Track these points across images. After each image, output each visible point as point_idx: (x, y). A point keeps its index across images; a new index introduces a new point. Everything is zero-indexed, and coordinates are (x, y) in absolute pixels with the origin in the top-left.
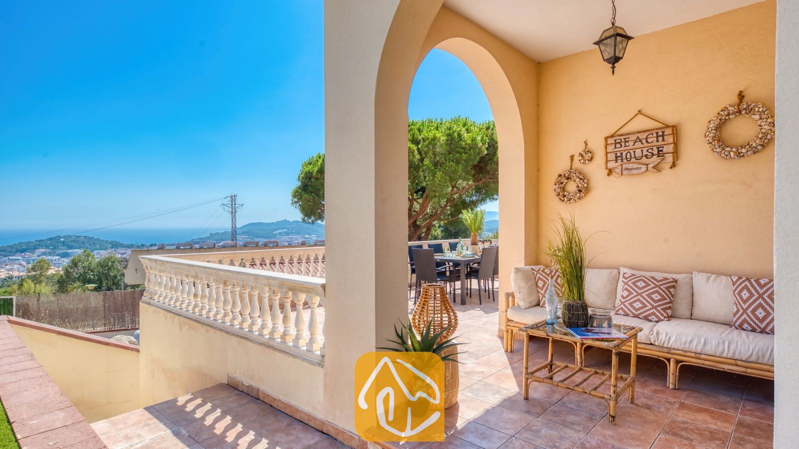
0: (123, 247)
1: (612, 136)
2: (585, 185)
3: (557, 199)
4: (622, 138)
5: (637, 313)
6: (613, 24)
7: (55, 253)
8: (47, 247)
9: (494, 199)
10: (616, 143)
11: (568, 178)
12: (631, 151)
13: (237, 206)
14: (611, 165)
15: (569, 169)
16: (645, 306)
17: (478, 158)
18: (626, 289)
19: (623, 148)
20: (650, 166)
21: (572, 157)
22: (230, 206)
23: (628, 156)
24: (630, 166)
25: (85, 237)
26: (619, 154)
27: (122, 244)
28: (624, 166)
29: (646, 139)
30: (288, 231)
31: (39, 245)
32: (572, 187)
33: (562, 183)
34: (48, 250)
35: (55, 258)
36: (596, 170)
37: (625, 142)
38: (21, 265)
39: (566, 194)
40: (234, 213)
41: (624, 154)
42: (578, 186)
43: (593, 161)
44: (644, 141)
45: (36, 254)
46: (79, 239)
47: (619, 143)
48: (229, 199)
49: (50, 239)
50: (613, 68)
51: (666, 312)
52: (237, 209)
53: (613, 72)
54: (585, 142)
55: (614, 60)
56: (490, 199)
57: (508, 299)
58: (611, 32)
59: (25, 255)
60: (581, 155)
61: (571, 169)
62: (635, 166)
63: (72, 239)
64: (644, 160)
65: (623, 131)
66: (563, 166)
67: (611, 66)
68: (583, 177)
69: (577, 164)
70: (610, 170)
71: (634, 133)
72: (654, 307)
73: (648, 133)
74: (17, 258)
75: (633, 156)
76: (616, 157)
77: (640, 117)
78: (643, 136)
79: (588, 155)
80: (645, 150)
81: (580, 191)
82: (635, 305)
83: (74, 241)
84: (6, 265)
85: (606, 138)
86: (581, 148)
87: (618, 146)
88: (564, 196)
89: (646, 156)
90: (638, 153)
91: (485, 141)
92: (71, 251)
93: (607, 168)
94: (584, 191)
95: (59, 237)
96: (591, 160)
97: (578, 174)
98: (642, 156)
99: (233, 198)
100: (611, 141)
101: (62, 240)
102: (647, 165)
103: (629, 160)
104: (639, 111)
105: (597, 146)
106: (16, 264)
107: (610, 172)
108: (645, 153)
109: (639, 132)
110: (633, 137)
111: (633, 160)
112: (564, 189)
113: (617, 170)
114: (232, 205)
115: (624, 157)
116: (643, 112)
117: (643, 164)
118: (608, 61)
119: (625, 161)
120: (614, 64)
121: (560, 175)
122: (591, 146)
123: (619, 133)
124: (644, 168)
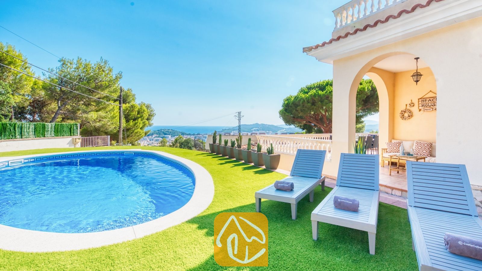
0: (186, 135)
1: (421, 99)
2: (411, 114)
3: (401, 119)
4: (424, 99)
5: (419, 150)
6: (417, 71)
7: (160, 136)
8: (157, 134)
9: (372, 114)
10: (422, 101)
11: (405, 112)
12: (427, 104)
13: (241, 117)
14: (420, 108)
15: (405, 109)
16: (422, 148)
17: (366, 96)
18: (417, 144)
19: (424, 103)
20: (434, 109)
21: (406, 105)
22: (238, 116)
23: (426, 105)
24: (427, 108)
25: (171, 130)
26: (423, 105)
27: (186, 133)
28: (425, 109)
29: (433, 100)
30: (258, 129)
31: (154, 133)
32: (406, 115)
33: (403, 114)
34: (157, 135)
35: (160, 138)
36: (415, 110)
37: (425, 101)
38: (148, 141)
39: (404, 117)
40: (239, 120)
41: (425, 104)
42: (408, 115)
43: (414, 107)
44: (432, 101)
45: (154, 137)
46: (169, 131)
47: (423, 101)
48: (238, 113)
49: (158, 130)
50: (417, 83)
51: (429, 149)
52: (241, 118)
53: (417, 85)
54: (411, 100)
55: (417, 81)
56: (369, 114)
57: (382, 150)
58: (415, 74)
59: (149, 137)
60: (410, 104)
61: (406, 109)
62: (429, 108)
63: (166, 131)
64: (432, 107)
65: (424, 97)
66: (403, 108)
67: (416, 83)
68: (410, 112)
69: (408, 107)
70: (420, 109)
71: (428, 98)
72: (425, 148)
73: (433, 98)
74: (146, 138)
75: (428, 105)
76: (422, 105)
77: (431, 92)
78: (431, 99)
79: (412, 104)
80: (432, 103)
81: (409, 116)
82: (419, 148)
83: (167, 131)
84: (142, 141)
85: (419, 99)
86: (410, 102)
87: (423, 102)
88: (403, 118)
89: (433, 105)
90: (430, 104)
91: (369, 89)
92: (166, 136)
93: (419, 109)
94: (411, 116)
95: (161, 130)
96: (413, 106)
97: (408, 111)
98: (431, 106)
99: (239, 113)
100: (420, 100)
101: (163, 131)
102: (433, 108)
103: (426, 107)
104: (430, 91)
105: (416, 102)
106: (146, 141)
107: (420, 110)
108: (432, 104)
109: (430, 98)
110: (428, 99)
111: (428, 106)
112: (403, 116)
113: (422, 110)
114: (239, 116)
115: (425, 105)
116: (432, 91)
117: (432, 108)
118: (415, 81)
119: (425, 107)
120: (417, 82)
121: (402, 111)
122: (413, 101)
123: (423, 97)
124: (432, 109)
